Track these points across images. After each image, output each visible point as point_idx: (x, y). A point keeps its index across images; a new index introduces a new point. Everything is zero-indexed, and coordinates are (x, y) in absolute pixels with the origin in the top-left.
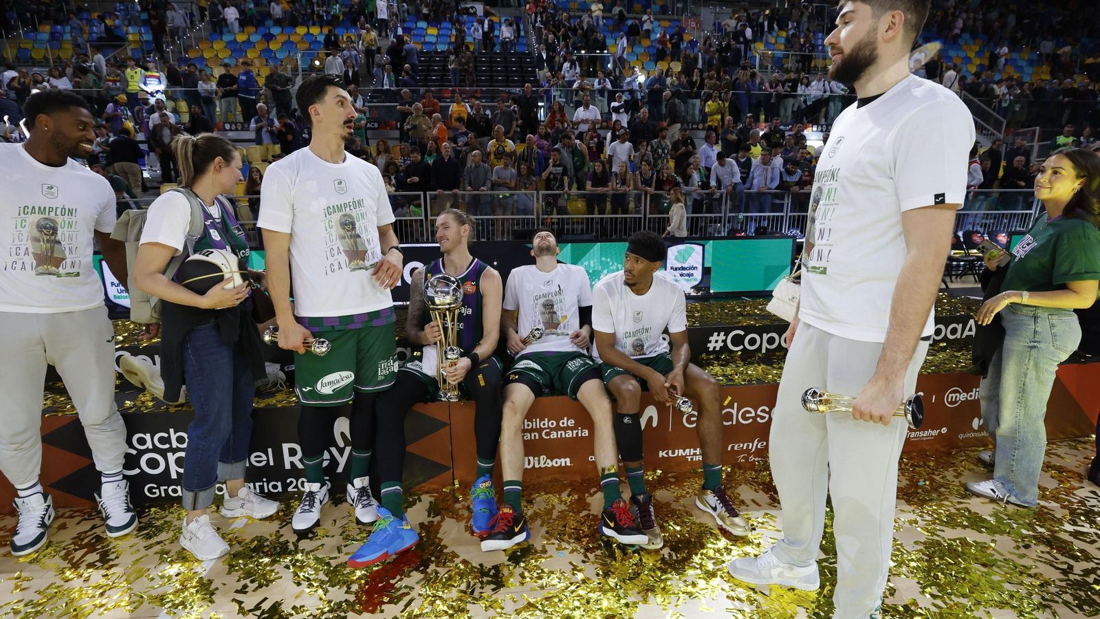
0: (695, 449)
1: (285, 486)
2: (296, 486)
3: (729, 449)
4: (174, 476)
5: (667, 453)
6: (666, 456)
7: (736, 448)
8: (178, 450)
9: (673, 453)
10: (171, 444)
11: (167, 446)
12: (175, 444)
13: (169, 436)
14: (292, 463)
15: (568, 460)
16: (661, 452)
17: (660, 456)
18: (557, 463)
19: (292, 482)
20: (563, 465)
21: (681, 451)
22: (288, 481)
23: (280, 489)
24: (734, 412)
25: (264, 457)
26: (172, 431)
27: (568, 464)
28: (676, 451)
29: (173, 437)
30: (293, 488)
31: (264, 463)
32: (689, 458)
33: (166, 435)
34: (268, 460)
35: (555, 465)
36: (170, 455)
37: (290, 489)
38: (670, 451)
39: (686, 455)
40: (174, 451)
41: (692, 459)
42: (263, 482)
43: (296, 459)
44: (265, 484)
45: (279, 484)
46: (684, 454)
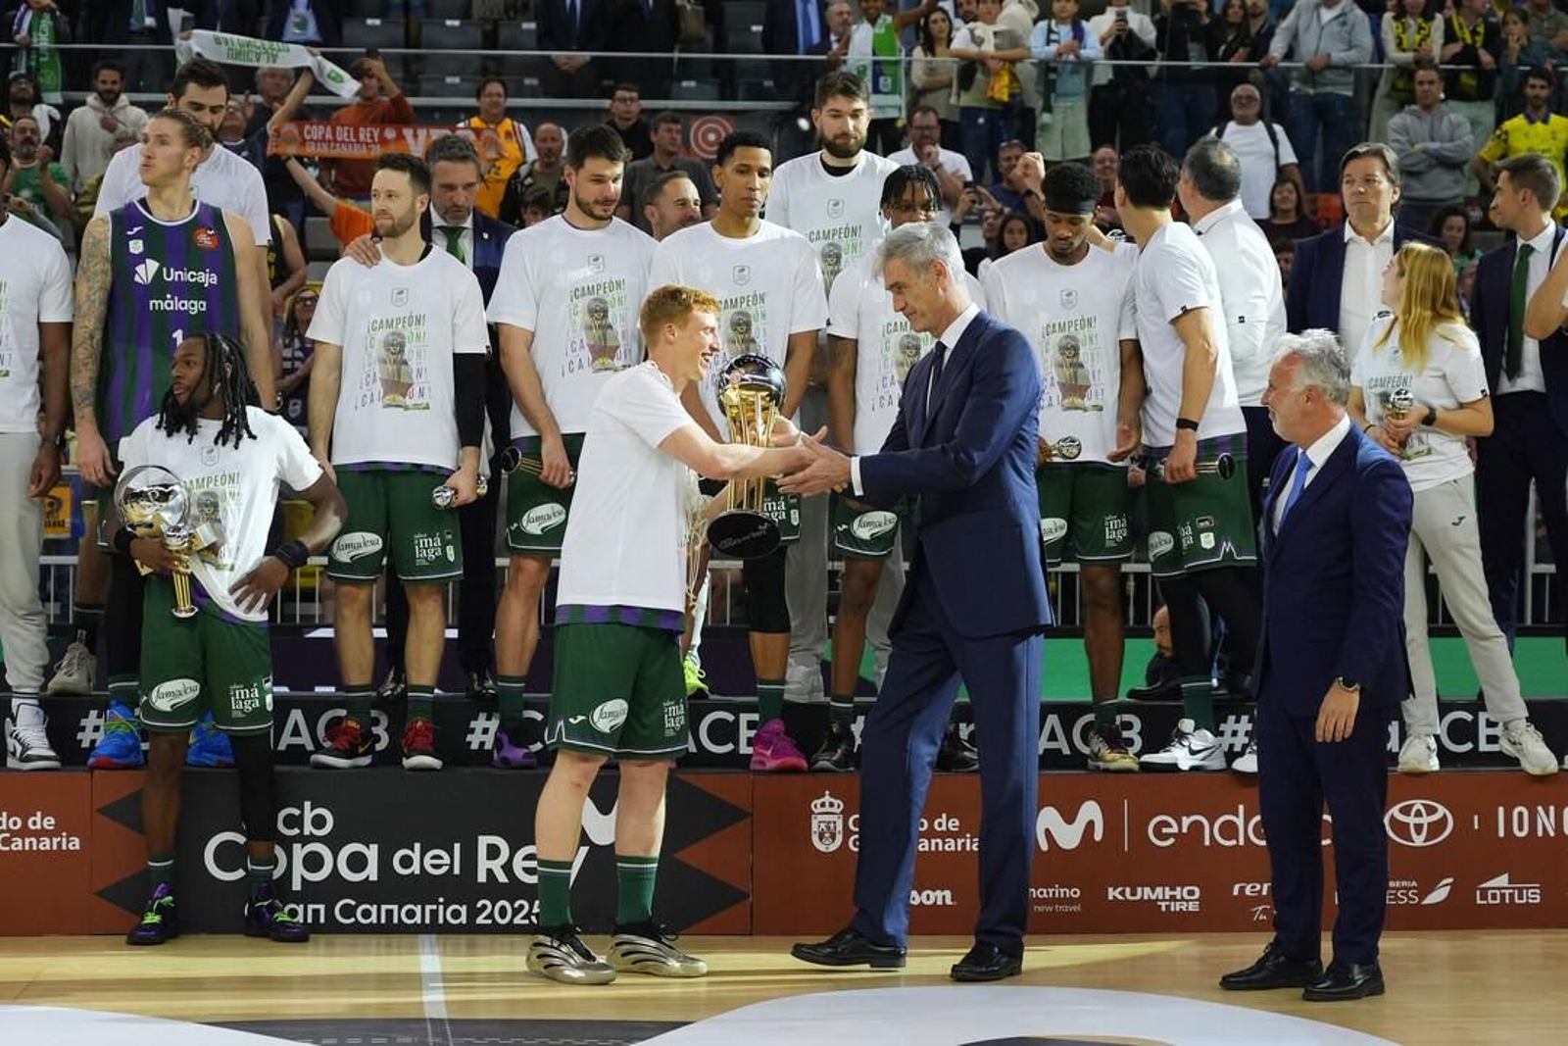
0: (1173, 889)
1: (474, 913)
2: (491, 916)
3: (1236, 892)
4: (297, 886)
5: (1122, 893)
6: (1120, 897)
7: (1248, 892)
8: (313, 839)
9: (1134, 893)
10: (301, 828)
11: (296, 831)
12: (308, 829)
13: (302, 816)
14: (490, 872)
15: (948, 893)
16: (1110, 889)
17: (1111, 898)
18: (928, 897)
19: (484, 907)
20: (940, 902)
21: (1147, 890)
22: (479, 905)
23: (463, 919)
24: (1240, 821)
25: (447, 859)
26: (307, 805)
27: (949, 902)
28: (1139, 889)
29: (308, 816)
30: (485, 918)
31: (444, 869)
32: (1163, 904)
33: (297, 812)
34: (452, 865)
35: (925, 902)
36: (297, 847)
37: (480, 920)
38: (1128, 890)
39: (1157, 900)
40: (305, 840)
41: (1168, 907)
42: (439, 904)
43: (496, 866)
44: (441, 907)
45: (463, 909)
46: (1153, 897)
